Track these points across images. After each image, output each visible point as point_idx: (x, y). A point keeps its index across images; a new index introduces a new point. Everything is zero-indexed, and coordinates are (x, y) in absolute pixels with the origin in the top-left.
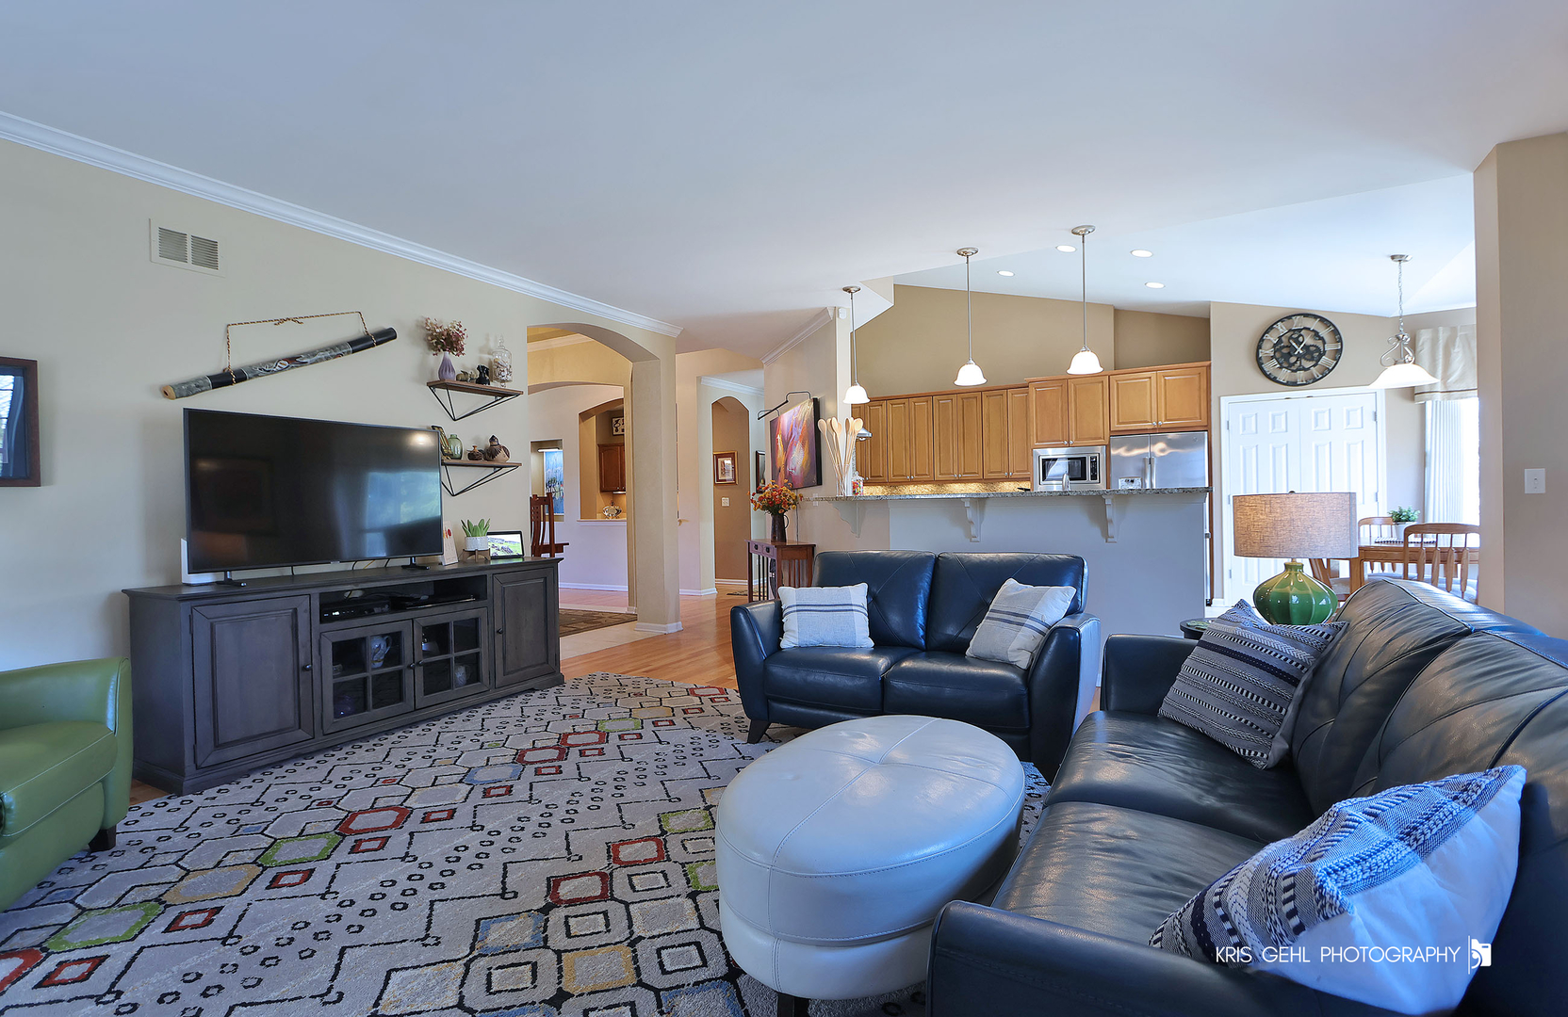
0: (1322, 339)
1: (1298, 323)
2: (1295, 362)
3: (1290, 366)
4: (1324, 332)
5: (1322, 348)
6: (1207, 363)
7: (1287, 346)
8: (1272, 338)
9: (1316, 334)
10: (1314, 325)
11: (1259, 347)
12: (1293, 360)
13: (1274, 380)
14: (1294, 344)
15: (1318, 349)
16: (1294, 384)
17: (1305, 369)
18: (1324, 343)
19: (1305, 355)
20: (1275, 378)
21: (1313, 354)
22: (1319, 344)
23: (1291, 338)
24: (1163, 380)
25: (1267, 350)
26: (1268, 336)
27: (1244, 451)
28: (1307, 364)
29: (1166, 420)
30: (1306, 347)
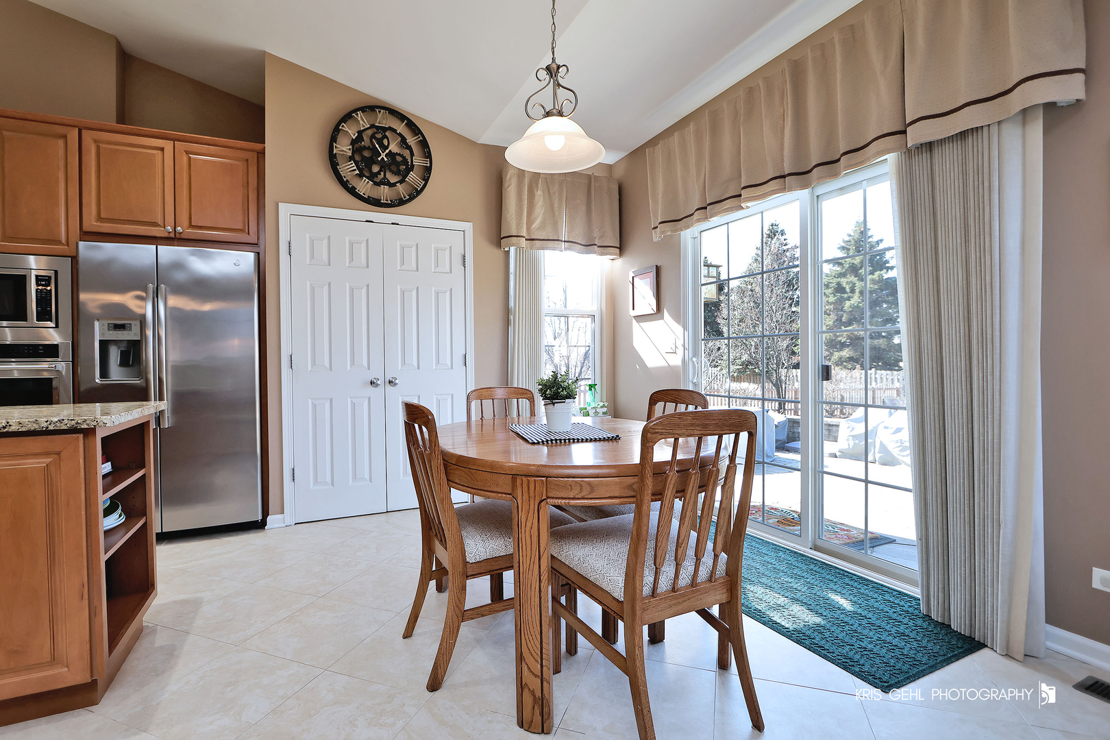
0: (409, 148)
1: (383, 120)
2: (379, 173)
3: (372, 177)
4: (412, 140)
5: (409, 160)
6: (258, 146)
7: (368, 148)
8: (351, 130)
9: (404, 140)
10: (401, 128)
11: (333, 139)
12: (375, 169)
13: (352, 191)
14: (377, 146)
15: (405, 161)
16: (375, 203)
17: (392, 185)
18: (412, 154)
19: (391, 164)
20: (354, 188)
21: (400, 166)
22: (407, 153)
23: (373, 136)
24: (185, 158)
25: (343, 147)
26: (345, 127)
27: (313, 289)
28: (393, 179)
29: (191, 226)
30: (391, 154)
